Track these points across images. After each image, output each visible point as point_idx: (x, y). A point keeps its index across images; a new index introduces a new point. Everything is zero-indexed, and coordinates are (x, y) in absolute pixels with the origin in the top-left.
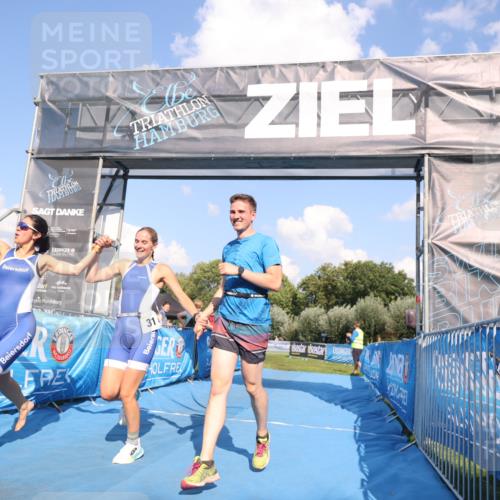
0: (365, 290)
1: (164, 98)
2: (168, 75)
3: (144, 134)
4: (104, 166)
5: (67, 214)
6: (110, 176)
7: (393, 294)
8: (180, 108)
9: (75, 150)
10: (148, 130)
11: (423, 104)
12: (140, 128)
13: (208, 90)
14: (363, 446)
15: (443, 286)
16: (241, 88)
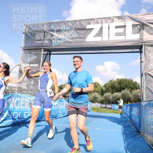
0: (124, 87)
1: (61, 30)
2: (62, 23)
3: (55, 41)
4: (44, 51)
5: (33, 66)
6: (46, 54)
7: (133, 89)
8: (66, 33)
9: (35, 46)
10: (57, 40)
11: (142, 29)
12: (54, 39)
13: (74, 27)
14: (125, 136)
15: (150, 86)
16: (84, 26)
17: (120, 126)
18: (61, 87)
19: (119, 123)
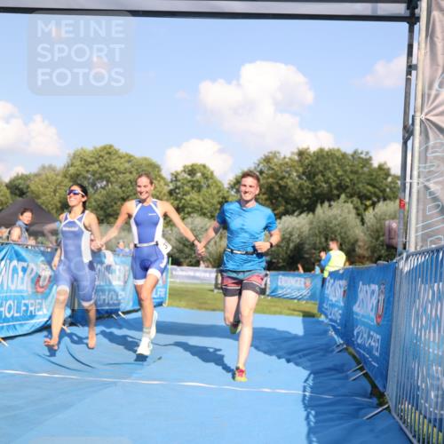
0: (331, 191)
7: (369, 199)
14: (313, 412)
17: (300, 369)
18: (17, 188)
19: (295, 356)
